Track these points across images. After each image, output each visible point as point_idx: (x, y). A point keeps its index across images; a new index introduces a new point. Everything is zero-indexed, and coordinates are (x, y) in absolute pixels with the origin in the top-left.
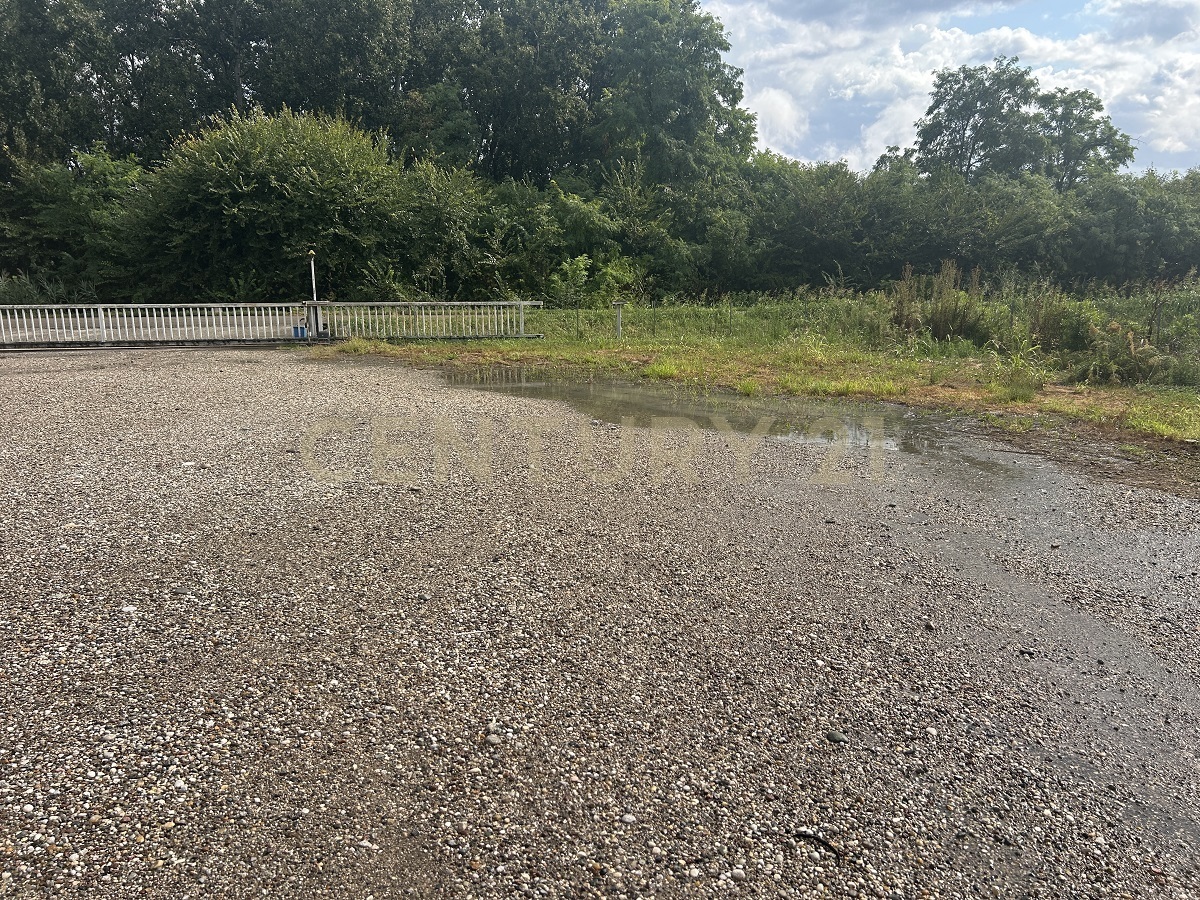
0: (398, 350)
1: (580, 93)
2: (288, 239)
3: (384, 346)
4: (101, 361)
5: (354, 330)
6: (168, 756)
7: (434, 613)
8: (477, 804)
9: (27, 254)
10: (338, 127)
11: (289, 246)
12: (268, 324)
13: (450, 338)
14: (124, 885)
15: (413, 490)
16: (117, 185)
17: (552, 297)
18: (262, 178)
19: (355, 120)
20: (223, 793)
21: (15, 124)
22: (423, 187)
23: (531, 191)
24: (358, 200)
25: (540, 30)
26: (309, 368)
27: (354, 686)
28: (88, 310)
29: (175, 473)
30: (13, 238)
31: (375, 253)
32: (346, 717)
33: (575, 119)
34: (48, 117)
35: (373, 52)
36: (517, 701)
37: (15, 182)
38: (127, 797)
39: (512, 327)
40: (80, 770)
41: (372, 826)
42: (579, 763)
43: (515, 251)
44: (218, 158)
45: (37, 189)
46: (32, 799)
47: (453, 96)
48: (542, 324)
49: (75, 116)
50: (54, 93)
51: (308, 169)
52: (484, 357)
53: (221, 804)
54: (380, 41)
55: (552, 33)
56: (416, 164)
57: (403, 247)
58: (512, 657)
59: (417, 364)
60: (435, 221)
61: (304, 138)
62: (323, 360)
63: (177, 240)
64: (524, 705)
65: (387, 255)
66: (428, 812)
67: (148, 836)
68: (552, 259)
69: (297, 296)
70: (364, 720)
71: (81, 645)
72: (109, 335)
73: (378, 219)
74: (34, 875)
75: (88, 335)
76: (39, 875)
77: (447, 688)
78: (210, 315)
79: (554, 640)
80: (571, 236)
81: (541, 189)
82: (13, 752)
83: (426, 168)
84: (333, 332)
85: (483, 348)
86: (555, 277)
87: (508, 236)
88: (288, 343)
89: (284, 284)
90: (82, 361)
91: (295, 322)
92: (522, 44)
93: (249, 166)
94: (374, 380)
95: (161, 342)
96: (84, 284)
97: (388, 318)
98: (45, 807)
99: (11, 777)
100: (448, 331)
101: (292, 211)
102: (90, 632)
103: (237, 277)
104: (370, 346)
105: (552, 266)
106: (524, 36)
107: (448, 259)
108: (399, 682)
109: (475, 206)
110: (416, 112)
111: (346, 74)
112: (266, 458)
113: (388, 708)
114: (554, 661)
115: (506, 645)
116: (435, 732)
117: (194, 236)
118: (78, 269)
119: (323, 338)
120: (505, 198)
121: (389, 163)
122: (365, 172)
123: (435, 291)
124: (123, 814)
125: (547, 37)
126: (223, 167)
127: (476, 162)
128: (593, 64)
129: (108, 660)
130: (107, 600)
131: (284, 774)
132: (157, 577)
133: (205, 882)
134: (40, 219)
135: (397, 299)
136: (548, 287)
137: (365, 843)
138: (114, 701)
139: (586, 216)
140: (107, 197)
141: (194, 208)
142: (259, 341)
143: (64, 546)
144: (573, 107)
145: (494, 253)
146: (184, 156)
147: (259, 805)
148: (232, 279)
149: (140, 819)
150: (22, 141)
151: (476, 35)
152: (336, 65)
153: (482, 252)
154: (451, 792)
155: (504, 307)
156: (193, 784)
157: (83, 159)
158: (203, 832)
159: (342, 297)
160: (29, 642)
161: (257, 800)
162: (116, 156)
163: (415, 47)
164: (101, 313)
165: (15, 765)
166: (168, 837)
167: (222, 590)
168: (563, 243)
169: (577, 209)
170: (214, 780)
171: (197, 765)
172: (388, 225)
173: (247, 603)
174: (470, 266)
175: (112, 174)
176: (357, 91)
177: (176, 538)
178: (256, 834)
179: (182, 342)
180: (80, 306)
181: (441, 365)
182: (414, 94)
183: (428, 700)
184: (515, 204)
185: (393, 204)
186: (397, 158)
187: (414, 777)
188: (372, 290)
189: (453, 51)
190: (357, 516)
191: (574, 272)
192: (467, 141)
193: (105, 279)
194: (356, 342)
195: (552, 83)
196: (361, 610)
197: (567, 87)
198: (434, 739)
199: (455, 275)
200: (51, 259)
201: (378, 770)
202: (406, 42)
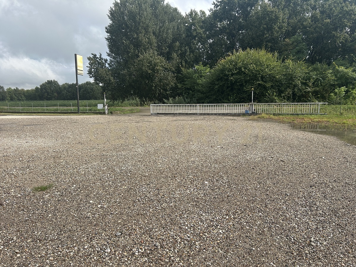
0: (276, 117)
1: (347, 33)
2: (245, 85)
3: (272, 116)
4: (197, 118)
5: (263, 111)
6: (217, 223)
7: (290, 200)
8: (308, 263)
9: (182, 92)
10: (263, 52)
11: (245, 87)
12: (238, 109)
13: (293, 114)
14: (208, 254)
15: (282, 161)
16: (203, 73)
17: (330, 101)
18: (240, 69)
19: (268, 50)
20: (231, 237)
21: (183, 60)
22: (287, 68)
23: (325, 66)
24: (266, 73)
25: (333, 14)
26: (249, 122)
27: (266, 216)
28: (195, 105)
29: (216, 149)
30: (180, 88)
31: (270, 88)
32: (264, 225)
33: (344, 41)
34: (190, 57)
35: (275, 29)
36: (321, 234)
37: (182, 74)
38: (208, 231)
39: (315, 111)
40: (197, 221)
41: (274, 259)
42: (345, 260)
43: (318, 86)
44: (229, 64)
45: (186, 75)
46: (187, 225)
47: (300, 39)
48: (326, 110)
49: (196, 56)
50: (192, 51)
51: (253, 65)
52: (305, 120)
53: (231, 240)
54: (278, 25)
55: (337, 14)
56: (286, 61)
57: (279, 86)
58: (319, 219)
59: (282, 122)
60: (290, 78)
61: (252, 56)
62: (254, 120)
63: (217, 87)
64: (324, 236)
65: (274, 89)
66: (291, 260)
67: (213, 243)
68: (331, 89)
69: (246, 101)
70: (270, 227)
71: (196, 190)
72: (199, 112)
73: (272, 78)
74: (188, 245)
75: (195, 112)
76: (189, 245)
77: (296, 224)
78: (224, 107)
79: (334, 217)
80: (339, 81)
81: (329, 65)
82: (183, 213)
83: (289, 62)
84: (257, 112)
85: (304, 117)
86: (332, 94)
87: (315, 81)
88: (244, 115)
89: (243, 98)
90: (193, 118)
91: (246, 109)
92: (325, 19)
93: (237, 66)
94: (269, 126)
95: (211, 114)
96: (194, 99)
97: (273, 108)
98: (190, 229)
99: (183, 219)
100: (292, 112)
101: (247, 77)
102: (198, 187)
103: (231, 96)
104: (267, 116)
105: (331, 91)
106: (327, 16)
107: (293, 89)
108: (280, 218)
109: (304, 72)
110: (287, 45)
111: (266, 37)
112: (238, 147)
113: (277, 225)
114: (334, 224)
115: (316, 215)
116: (292, 236)
117: (221, 85)
118: (193, 95)
119: (254, 114)
120: (315, 69)
121: (277, 61)
122: (270, 65)
123: (288, 99)
124: (207, 235)
125: (335, 16)
126: (230, 66)
127: (306, 59)
128: (352, 22)
129: (202, 195)
130: (201, 179)
131: (247, 237)
132: (212, 175)
133: (228, 260)
134: (186, 83)
135: (276, 102)
136: (329, 97)
137: (272, 263)
138: (204, 206)
139: (347, 73)
140: (201, 76)
141: (222, 78)
142: (236, 114)
143: (191, 164)
144: (343, 37)
145: (310, 87)
146: (220, 64)
147: (241, 243)
148: (229, 97)
149: (211, 238)
150: (184, 64)
151: (310, 19)
152: (264, 34)
153: (305, 87)
154: (299, 256)
155: (313, 104)
156: (224, 233)
157: (196, 67)
158: (227, 246)
159: (259, 101)
160: (185, 187)
161: (240, 242)
162: (205, 66)
163: (289, 25)
164: (198, 106)
165: (183, 216)
166: (218, 245)
167: (229, 182)
168: (336, 83)
169: (342, 71)
170: (229, 233)
171: (225, 228)
172: (275, 80)
173: (236, 187)
174: (301, 91)
175: (203, 70)
176: (268, 41)
177: (216, 166)
178: (241, 251)
179: (216, 114)
180: (194, 104)
181: (290, 122)
182: (287, 40)
183: (290, 226)
184: (319, 71)
185: (277, 73)
186: (280, 60)
187: (286, 248)
188: (268, 99)
189: (301, 25)
190: (265, 167)
191: (340, 92)
192: (303, 52)
193: (199, 97)
194: (263, 115)
195: (336, 30)
196: (267, 194)
197: (341, 31)
198: (292, 238)
199: (295, 94)
200: (187, 93)
201: (275, 243)
202: (286, 25)
